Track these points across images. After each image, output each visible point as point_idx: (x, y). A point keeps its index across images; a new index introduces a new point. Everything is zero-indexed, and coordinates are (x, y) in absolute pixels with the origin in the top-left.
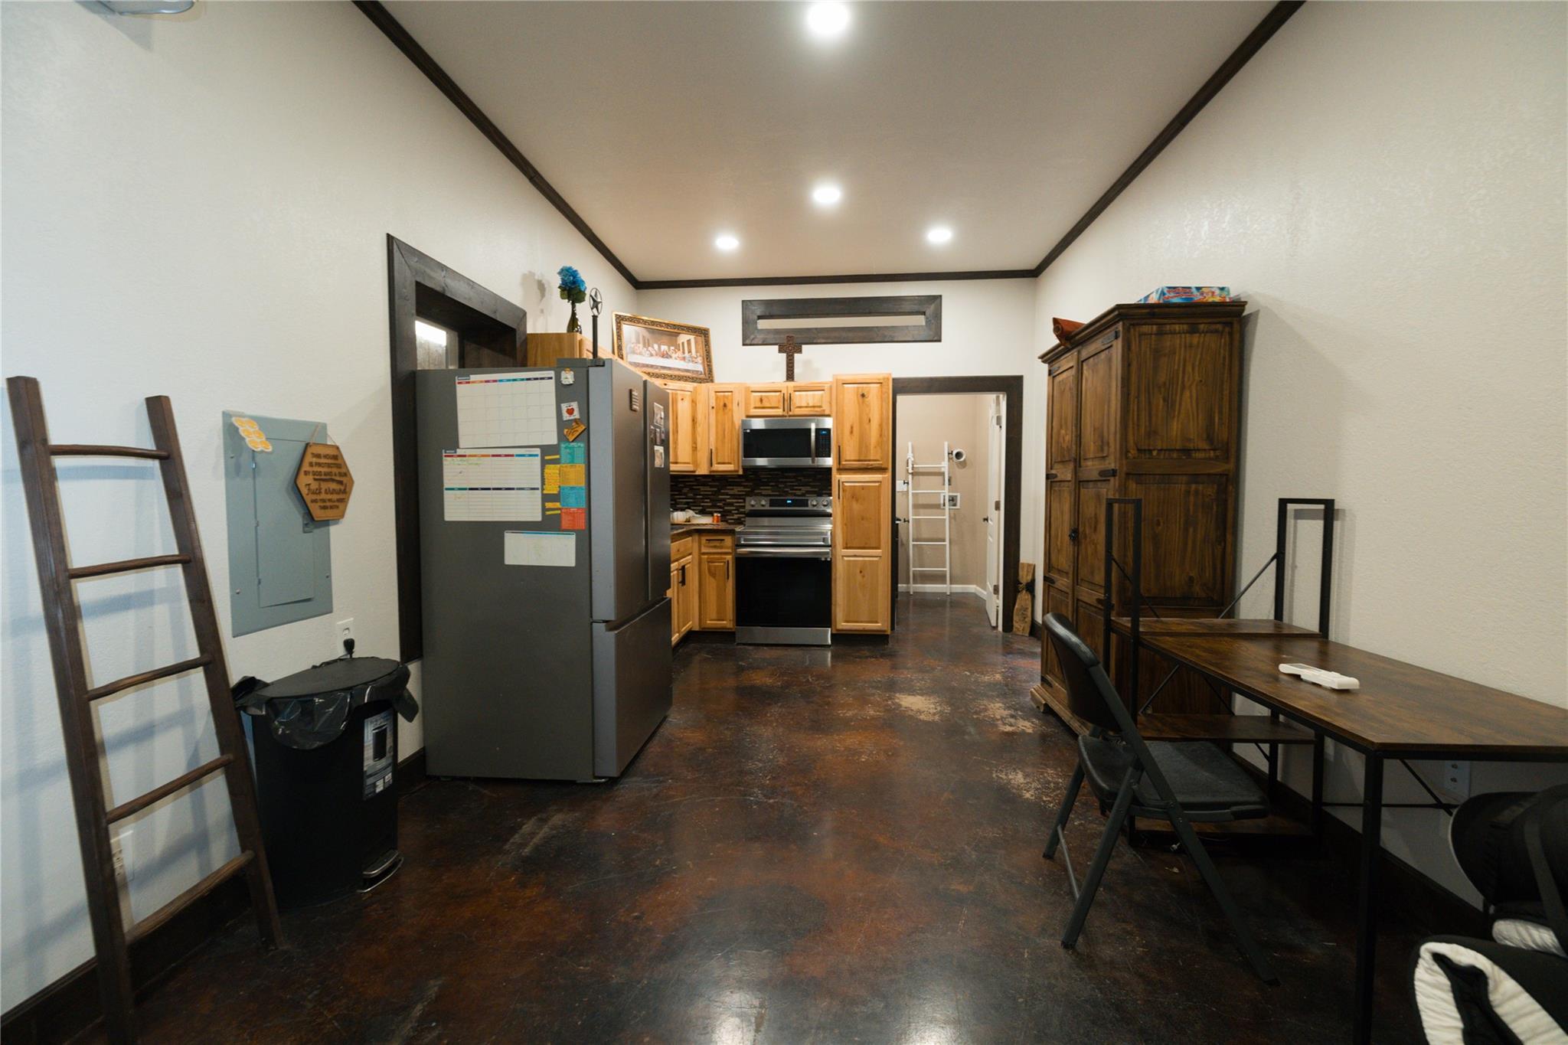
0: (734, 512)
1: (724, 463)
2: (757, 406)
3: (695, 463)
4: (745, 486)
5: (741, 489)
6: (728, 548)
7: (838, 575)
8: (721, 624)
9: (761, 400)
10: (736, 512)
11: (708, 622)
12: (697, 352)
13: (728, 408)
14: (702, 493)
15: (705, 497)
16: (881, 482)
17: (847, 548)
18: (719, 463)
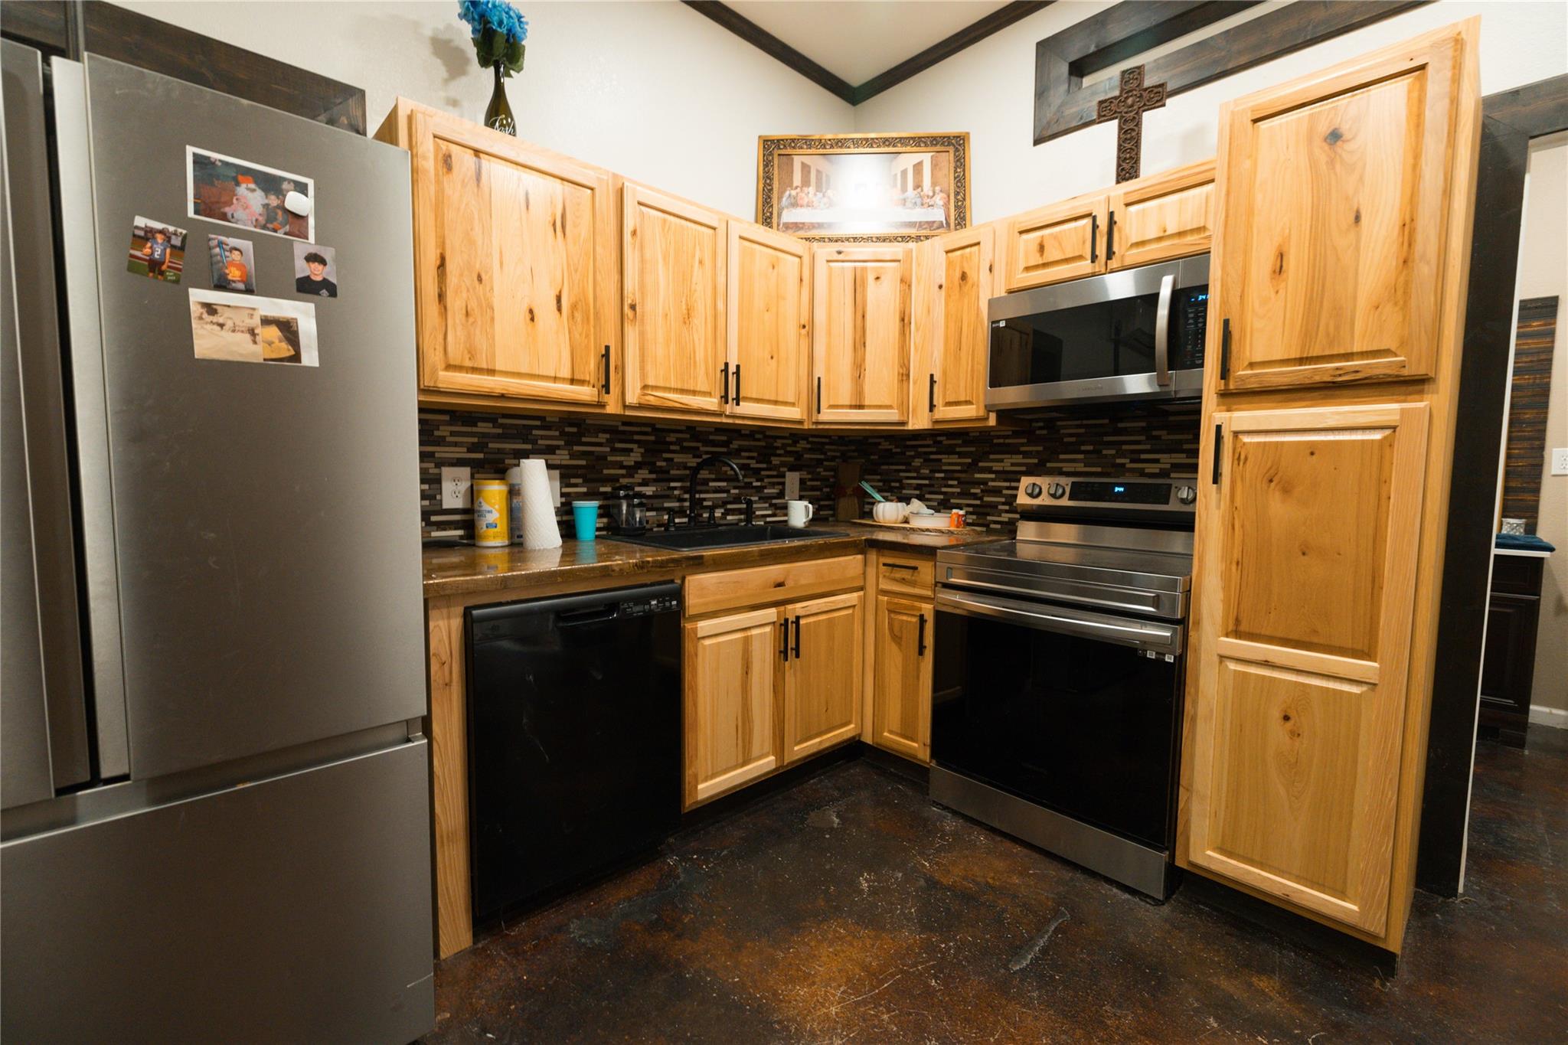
0: (1000, 507)
1: (957, 403)
2: (1032, 263)
3: (904, 405)
4: (1026, 454)
5: (1018, 459)
6: (923, 586)
7: (1202, 710)
8: (905, 745)
9: (1042, 248)
10: (1007, 508)
11: (886, 734)
12: (934, 184)
13: (970, 281)
14: (944, 468)
15: (950, 475)
16: (1394, 428)
17: (1238, 634)
18: (949, 404)
